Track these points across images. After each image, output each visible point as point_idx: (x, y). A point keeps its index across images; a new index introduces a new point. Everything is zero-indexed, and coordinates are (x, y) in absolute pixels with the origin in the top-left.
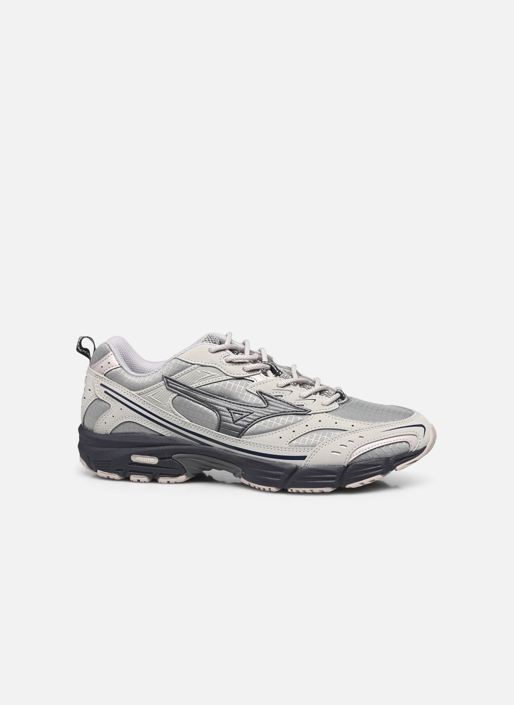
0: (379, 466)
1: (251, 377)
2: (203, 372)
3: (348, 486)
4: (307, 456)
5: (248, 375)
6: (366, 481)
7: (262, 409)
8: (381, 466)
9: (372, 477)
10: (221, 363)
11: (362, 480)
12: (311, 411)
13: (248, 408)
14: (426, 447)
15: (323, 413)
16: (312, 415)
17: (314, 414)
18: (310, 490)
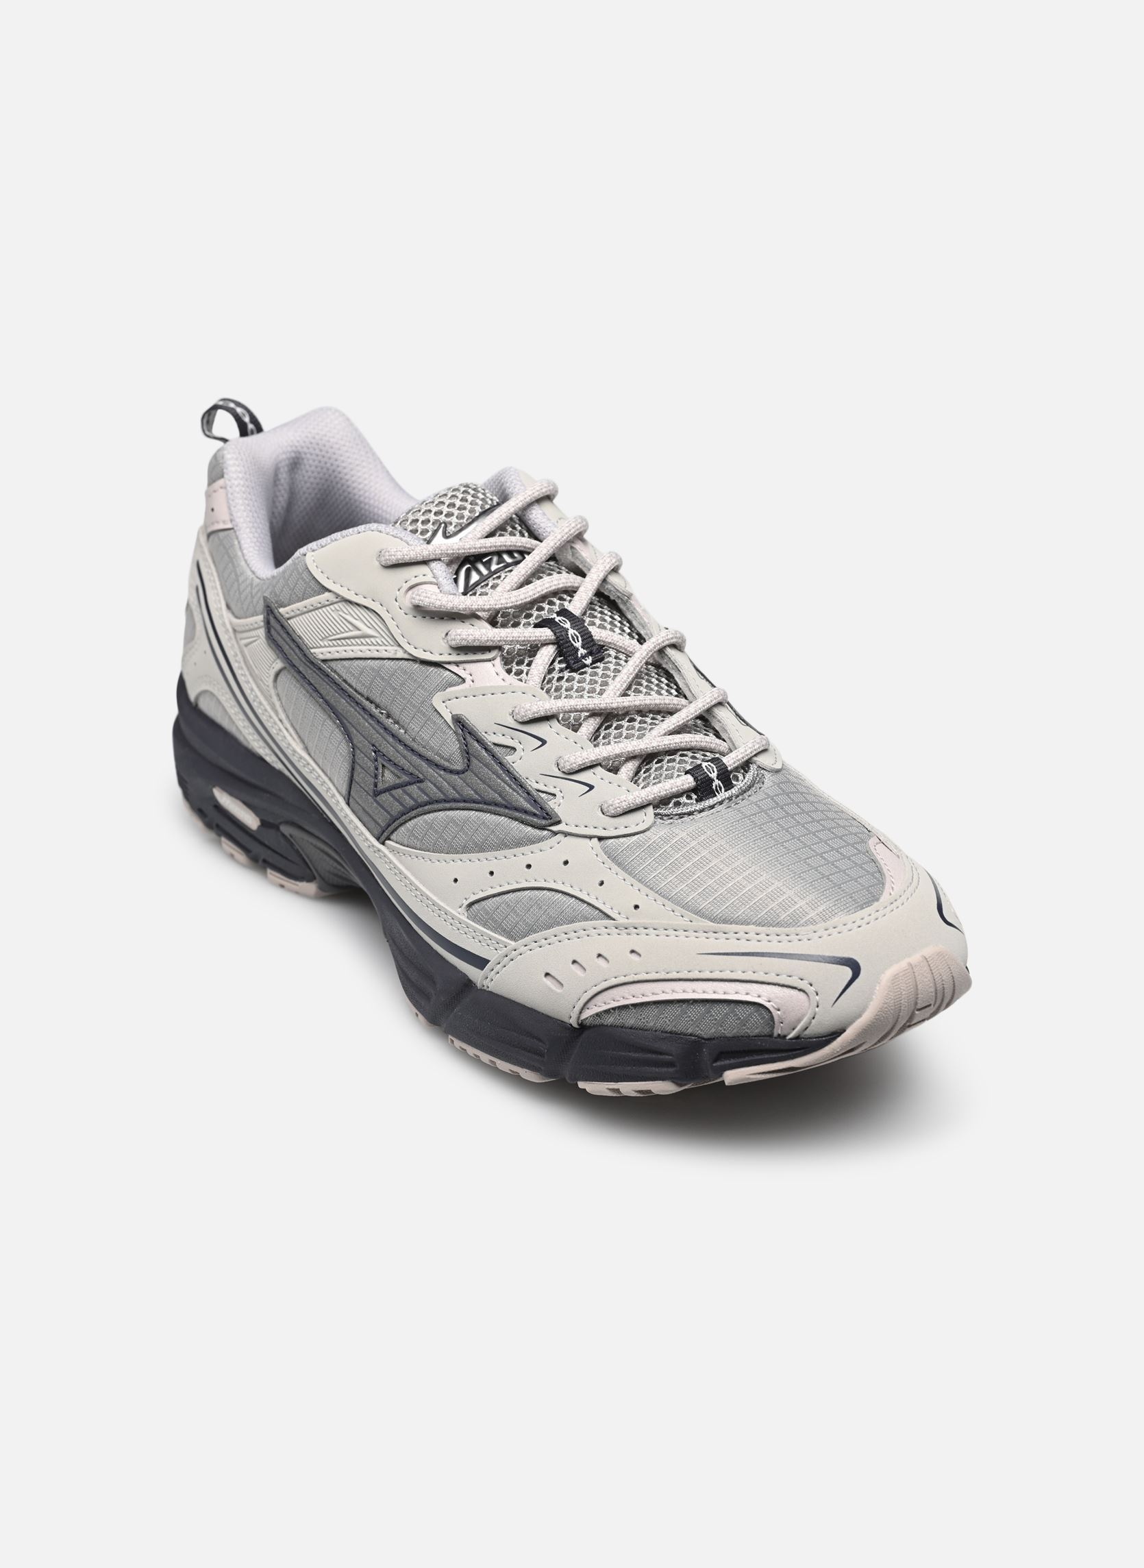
0: (667, 1057)
1: (462, 666)
2: (346, 620)
3: (581, 1085)
4: (488, 961)
5: (454, 658)
6: (628, 1088)
7: (448, 776)
8: (671, 1057)
9: (645, 1081)
10: (397, 604)
11: (617, 1081)
12: (559, 822)
13: (418, 761)
14: (845, 1031)
15: (590, 837)
16: (559, 837)
17: (566, 834)
18: (491, 1061)
